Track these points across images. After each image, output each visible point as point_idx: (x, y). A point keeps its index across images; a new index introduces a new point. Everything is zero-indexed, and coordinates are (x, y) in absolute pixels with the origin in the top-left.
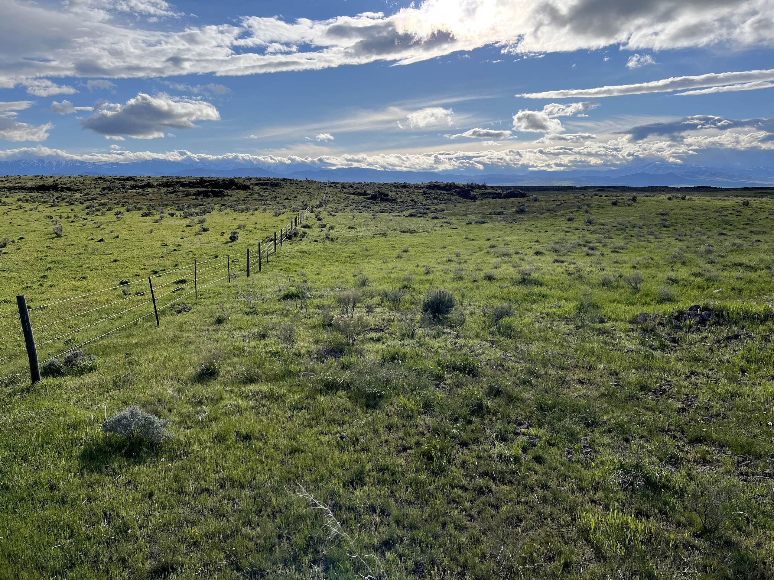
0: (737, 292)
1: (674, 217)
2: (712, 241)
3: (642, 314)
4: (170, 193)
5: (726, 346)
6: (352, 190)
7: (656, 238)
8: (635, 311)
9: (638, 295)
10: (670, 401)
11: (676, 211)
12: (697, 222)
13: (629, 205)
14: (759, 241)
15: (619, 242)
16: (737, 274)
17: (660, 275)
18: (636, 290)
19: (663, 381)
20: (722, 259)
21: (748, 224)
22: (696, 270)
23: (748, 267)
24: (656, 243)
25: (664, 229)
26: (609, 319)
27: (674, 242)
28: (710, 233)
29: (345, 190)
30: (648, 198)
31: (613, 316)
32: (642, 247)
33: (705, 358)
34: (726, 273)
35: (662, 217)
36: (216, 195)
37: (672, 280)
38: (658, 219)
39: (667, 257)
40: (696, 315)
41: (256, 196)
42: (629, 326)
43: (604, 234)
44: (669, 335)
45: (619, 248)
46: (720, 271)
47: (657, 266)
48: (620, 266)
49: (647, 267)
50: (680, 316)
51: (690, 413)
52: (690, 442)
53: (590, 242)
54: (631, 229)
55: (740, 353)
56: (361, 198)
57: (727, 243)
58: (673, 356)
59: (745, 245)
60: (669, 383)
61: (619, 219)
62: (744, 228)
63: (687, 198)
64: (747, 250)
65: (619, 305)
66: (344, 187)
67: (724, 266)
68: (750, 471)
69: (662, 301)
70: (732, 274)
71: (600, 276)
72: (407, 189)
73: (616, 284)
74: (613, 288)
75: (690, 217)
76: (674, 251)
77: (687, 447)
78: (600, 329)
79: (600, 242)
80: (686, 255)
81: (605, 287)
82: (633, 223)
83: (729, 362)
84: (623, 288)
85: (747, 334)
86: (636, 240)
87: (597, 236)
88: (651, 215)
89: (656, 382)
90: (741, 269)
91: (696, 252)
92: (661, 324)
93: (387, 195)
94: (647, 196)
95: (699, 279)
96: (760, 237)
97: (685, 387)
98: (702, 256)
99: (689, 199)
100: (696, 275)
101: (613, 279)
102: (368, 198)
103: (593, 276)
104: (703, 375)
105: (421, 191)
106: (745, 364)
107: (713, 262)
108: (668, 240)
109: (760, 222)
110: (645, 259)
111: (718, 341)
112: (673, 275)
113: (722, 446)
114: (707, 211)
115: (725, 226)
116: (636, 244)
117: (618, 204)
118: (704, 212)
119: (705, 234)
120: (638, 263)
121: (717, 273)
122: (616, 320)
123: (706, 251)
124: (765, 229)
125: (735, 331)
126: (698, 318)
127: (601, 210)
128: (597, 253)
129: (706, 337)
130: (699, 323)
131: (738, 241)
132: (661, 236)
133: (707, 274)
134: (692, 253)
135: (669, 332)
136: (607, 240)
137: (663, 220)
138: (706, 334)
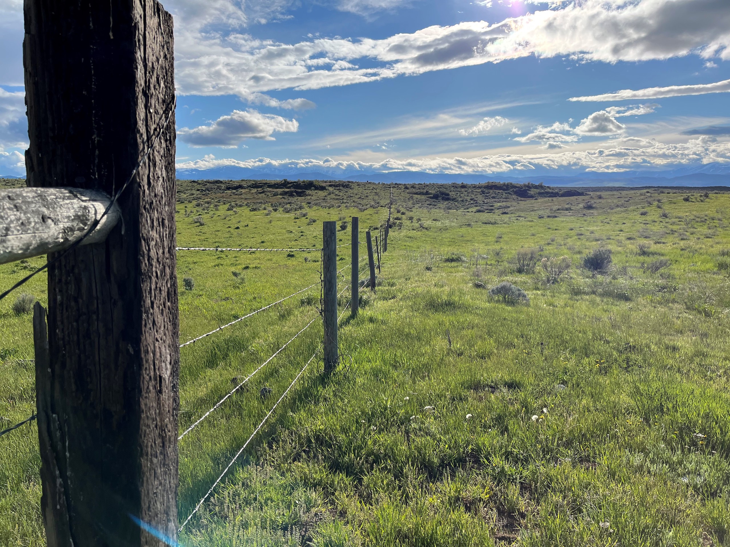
4: (260, 193)
6: (414, 190)
29: (408, 190)
36: (299, 194)
41: (333, 196)
56: (423, 197)
66: (407, 188)
72: (466, 189)
93: (448, 195)
102: (431, 198)
105: (480, 190)
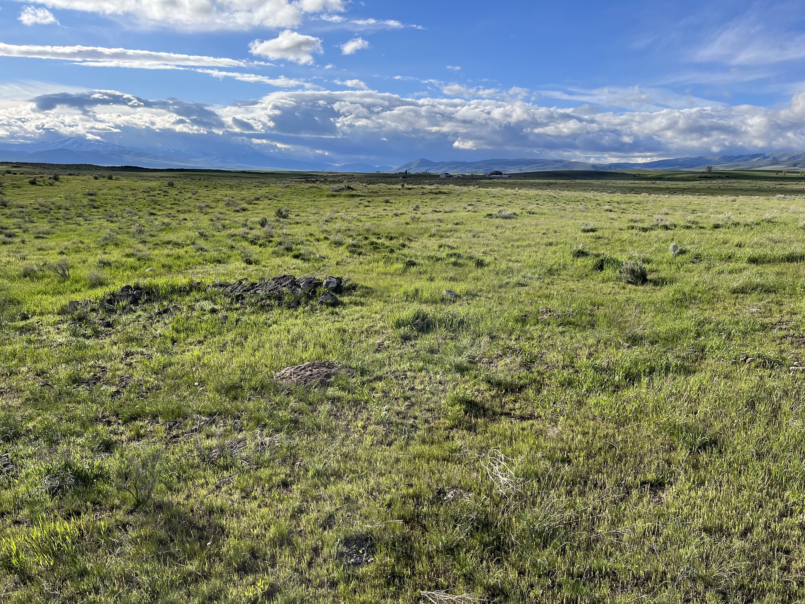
0: (167, 269)
1: (103, 197)
2: (143, 221)
3: (71, 303)
5: (158, 321)
7: (86, 220)
8: (63, 301)
9: (68, 283)
10: (104, 387)
11: (105, 191)
12: (128, 202)
13: (51, 185)
14: (185, 219)
15: (44, 226)
16: (166, 251)
17: (91, 260)
18: (64, 277)
19: (97, 369)
20: (154, 238)
21: (175, 204)
22: (128, 251)
23: (177, 245)
24: (86, 225)
25: (94, 210)
26: (34, 313)
27: (105, 224)
28: (141, 214)
30: (72, 177)
31: (38, 310)
32: (71, 230)
33: (139, 337)
34: (156, 252)
35: (90, 197)
37: (105, 264)
38: (86, 200)
39: (98, 239)
40: (128, 296)
42: (58, 318)
43: (23, 218)
44: (103, 320)
45: (43, 233)
46: (151, 250)
47: (88, 249)
48: (45, 253)
49: (76, 252)
50: (112, 299)
51: (125, 394)
52: (125, 423)
53: (6, 228)
54: (56, 211)
55: (170, 326)
57: (157, 223)
58: (108, 340)
59: (174, 224)
60: (104, 370)
61: (40, 200)
62: (171, 208)
63: (114, 177)
64: (176, 228)
65: (45, 297)
67: (154, 245)
68: (180, 431)
69: (93, 286)
70: (162, 252)
71: (20, 266)
73: (41, 273)
74: (37, 278)
75: (120, 197)
76: (105, 233)
77: (122, 428)
78: (23, 327)
79: (20, 228)
80: (119, 237)
81: (28, 278)
82: (58, 204)
83: (160, 336)
84: (49, 277)
85: (175, 306)
86: (63, 223)
87: (15, 220)
88: (78, 196)
89: (90, 372)
90: (170, 246)
91: (128, 233)
92: (93, 310)
94: (70, 175)
95: (132, 260)
96: (187, 216)
97: (119, 370)
98: (134, 237)
99: (116, 179)
100: (128, 256)
101: (36, 268)
103: (12, 267)
104: (137, 353)
106: (175, 335)
107: (144, 242)
108: (98, 222)
109: (185, 201)
110: (74, 243)
111: (150, 318)
112: (106, 257)
113: (154, 417)
114: (136, 191)
115: (155, 206)
116: (63, 228)
117: (38, 183)
118: (133, 192)
119: (136, 214)
120: (66, 248)
121: (148, 252)
122: (42, 314)
123: (137, 231)
124: (189, 208)
125: (164, 306)
126: (130, 298)
127: (17, 191)
128: (17, 240)
129: (140, 316)
130: (131, 303)
131: (166, 220)
132: (91, 218)
133: (139, 254)
134: (124, 233)
135: (103, 317)
136: (28, 225)
137: (92, 200)
138: (139, 313)
